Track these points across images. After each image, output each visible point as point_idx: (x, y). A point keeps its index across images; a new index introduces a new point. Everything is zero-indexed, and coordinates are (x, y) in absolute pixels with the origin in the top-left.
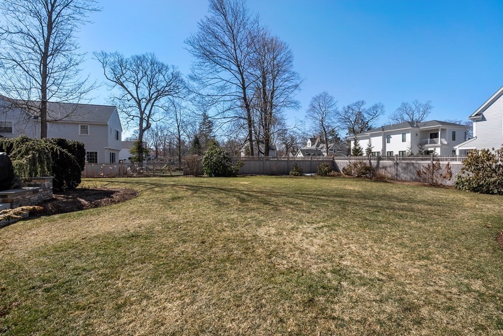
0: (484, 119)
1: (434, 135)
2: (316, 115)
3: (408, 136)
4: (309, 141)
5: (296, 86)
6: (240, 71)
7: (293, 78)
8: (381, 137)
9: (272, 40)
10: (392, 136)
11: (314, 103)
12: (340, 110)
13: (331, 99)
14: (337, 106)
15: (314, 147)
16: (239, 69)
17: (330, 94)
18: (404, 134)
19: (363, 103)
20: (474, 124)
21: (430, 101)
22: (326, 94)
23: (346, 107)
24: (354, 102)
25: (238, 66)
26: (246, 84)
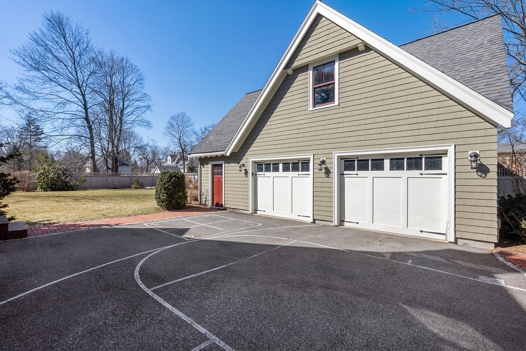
2: (174, 133)
4: (169, 158)
5: (148, 107)
6: (82, 92)
7: (145, 99)
9: (122, 60)
11: (172, 121)
12: (197, 130)
13: (189, 120)
14: (195, 127)
15: (174, 164)
16: (81, 90)
17: (188, 115)
22: (184, 115)
23: (203, 128)
24: (210, 125)
25: (80, 87)
26: (89, 105)
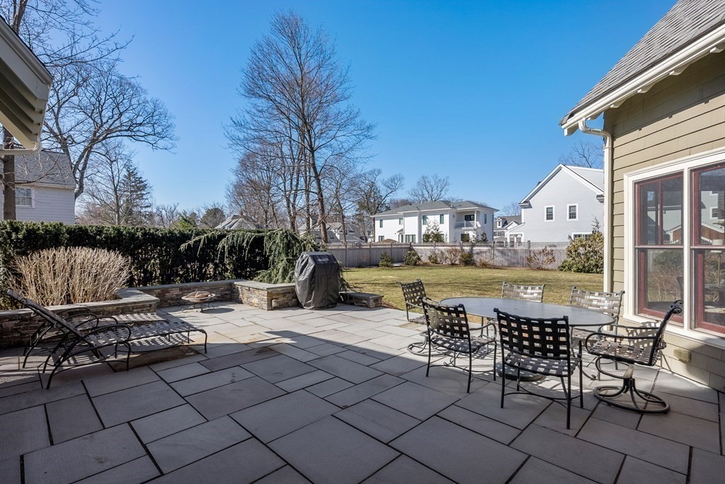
0: (530, 206)
1: (469, 218)
3: (446, 217)
8: (417, 217)
10: (428, 217)
18: (442, 216)
19: (379, 172)
20: (523, 210)
21: (448, 177)
